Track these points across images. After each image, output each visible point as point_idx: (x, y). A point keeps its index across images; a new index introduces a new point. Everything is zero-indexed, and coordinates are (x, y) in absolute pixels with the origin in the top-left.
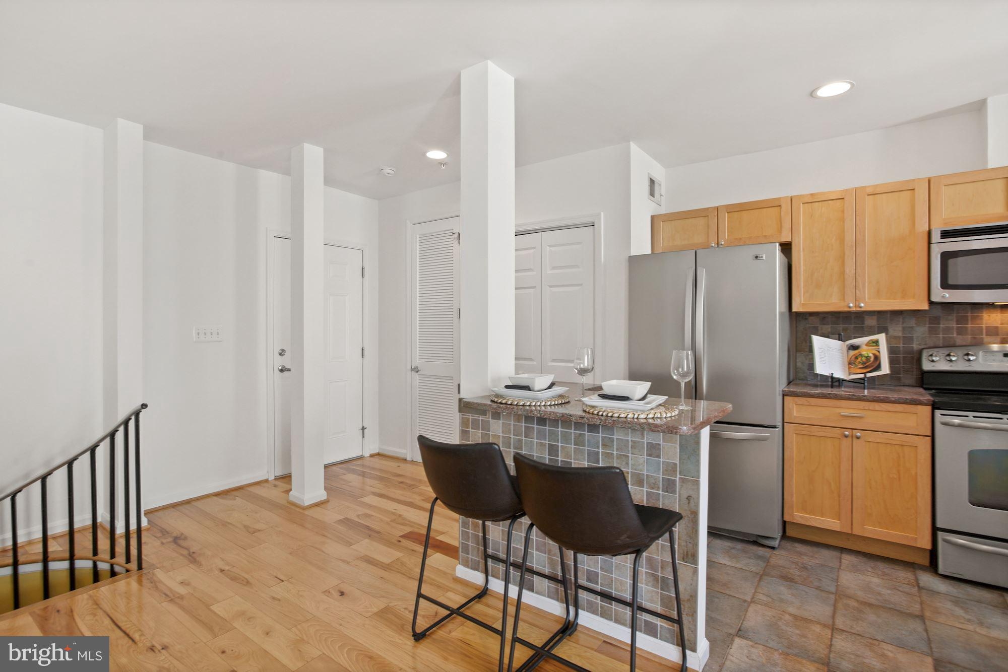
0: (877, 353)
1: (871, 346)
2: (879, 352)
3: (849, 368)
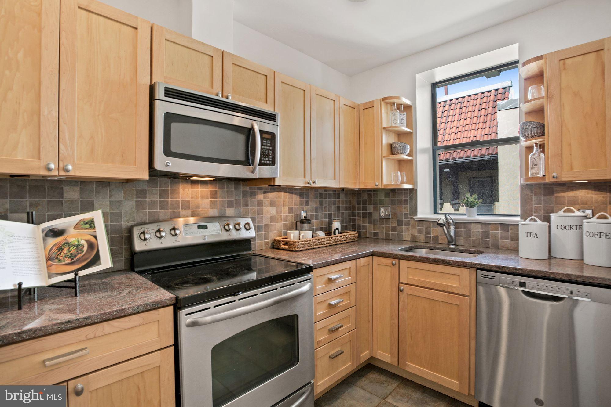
0: (93, 240)
1: (82, 229)
2: (95, 237)
3: (48, 267)
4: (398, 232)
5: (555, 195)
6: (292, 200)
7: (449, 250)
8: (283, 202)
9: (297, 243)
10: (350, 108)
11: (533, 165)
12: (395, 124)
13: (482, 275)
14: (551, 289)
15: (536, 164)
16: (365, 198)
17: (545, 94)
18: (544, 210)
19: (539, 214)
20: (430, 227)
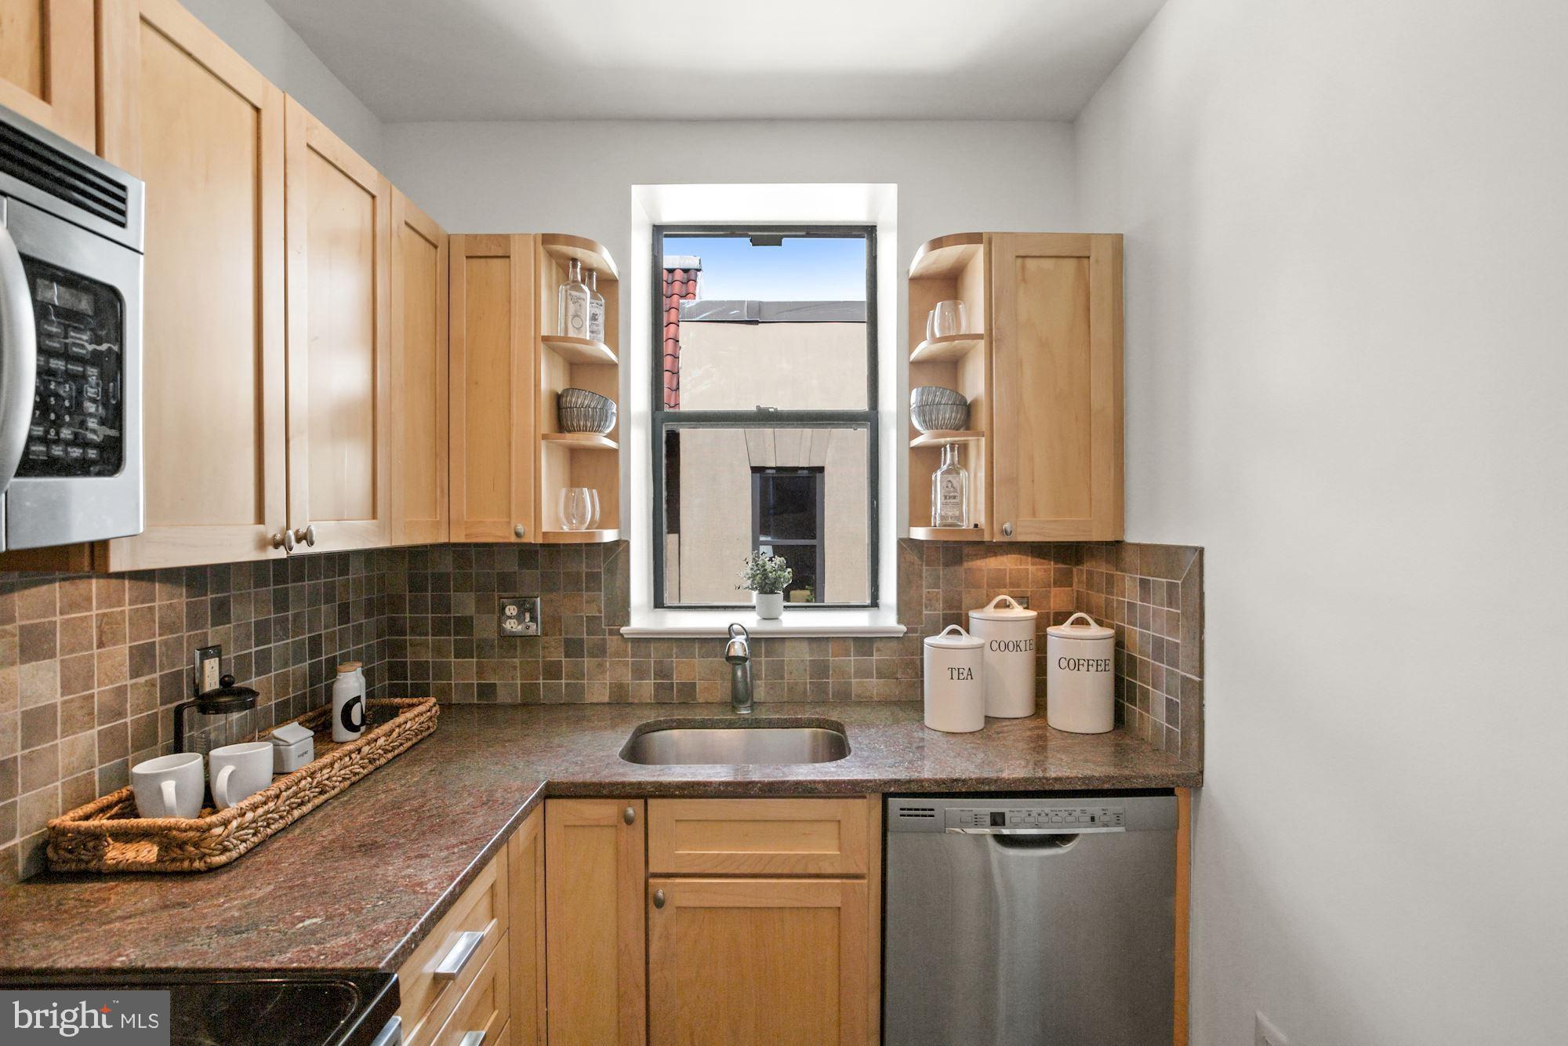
4: (568, 677)
5: (967, 565)
6: (150, 608)
7: (741, 725)
8: (99, 627)
9: (218, 831)
10: (423, 241)
11: (946, 497)
12: (577, 331)
13: (901, 809)
14: (1055, 819)
15: (952, 494)
16: (442, 569)
17: (985, 329)
18: (945, 601)
19: (935, 610)
20: (671, 656)
